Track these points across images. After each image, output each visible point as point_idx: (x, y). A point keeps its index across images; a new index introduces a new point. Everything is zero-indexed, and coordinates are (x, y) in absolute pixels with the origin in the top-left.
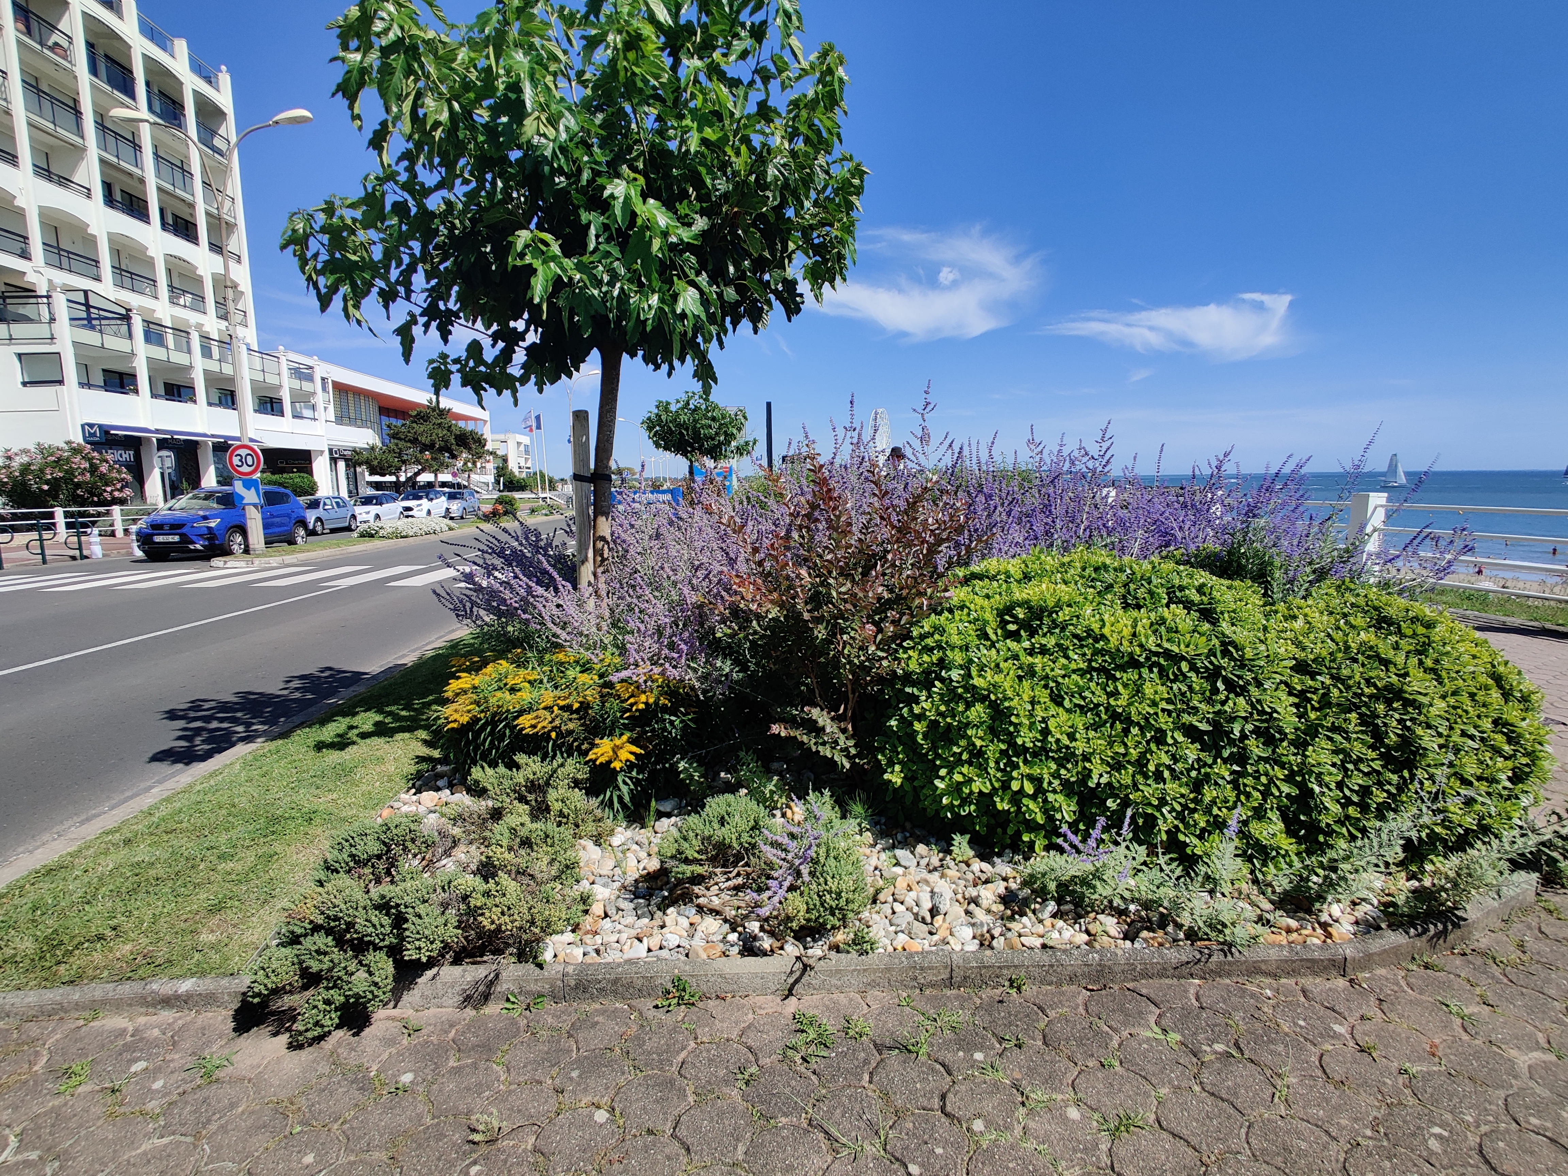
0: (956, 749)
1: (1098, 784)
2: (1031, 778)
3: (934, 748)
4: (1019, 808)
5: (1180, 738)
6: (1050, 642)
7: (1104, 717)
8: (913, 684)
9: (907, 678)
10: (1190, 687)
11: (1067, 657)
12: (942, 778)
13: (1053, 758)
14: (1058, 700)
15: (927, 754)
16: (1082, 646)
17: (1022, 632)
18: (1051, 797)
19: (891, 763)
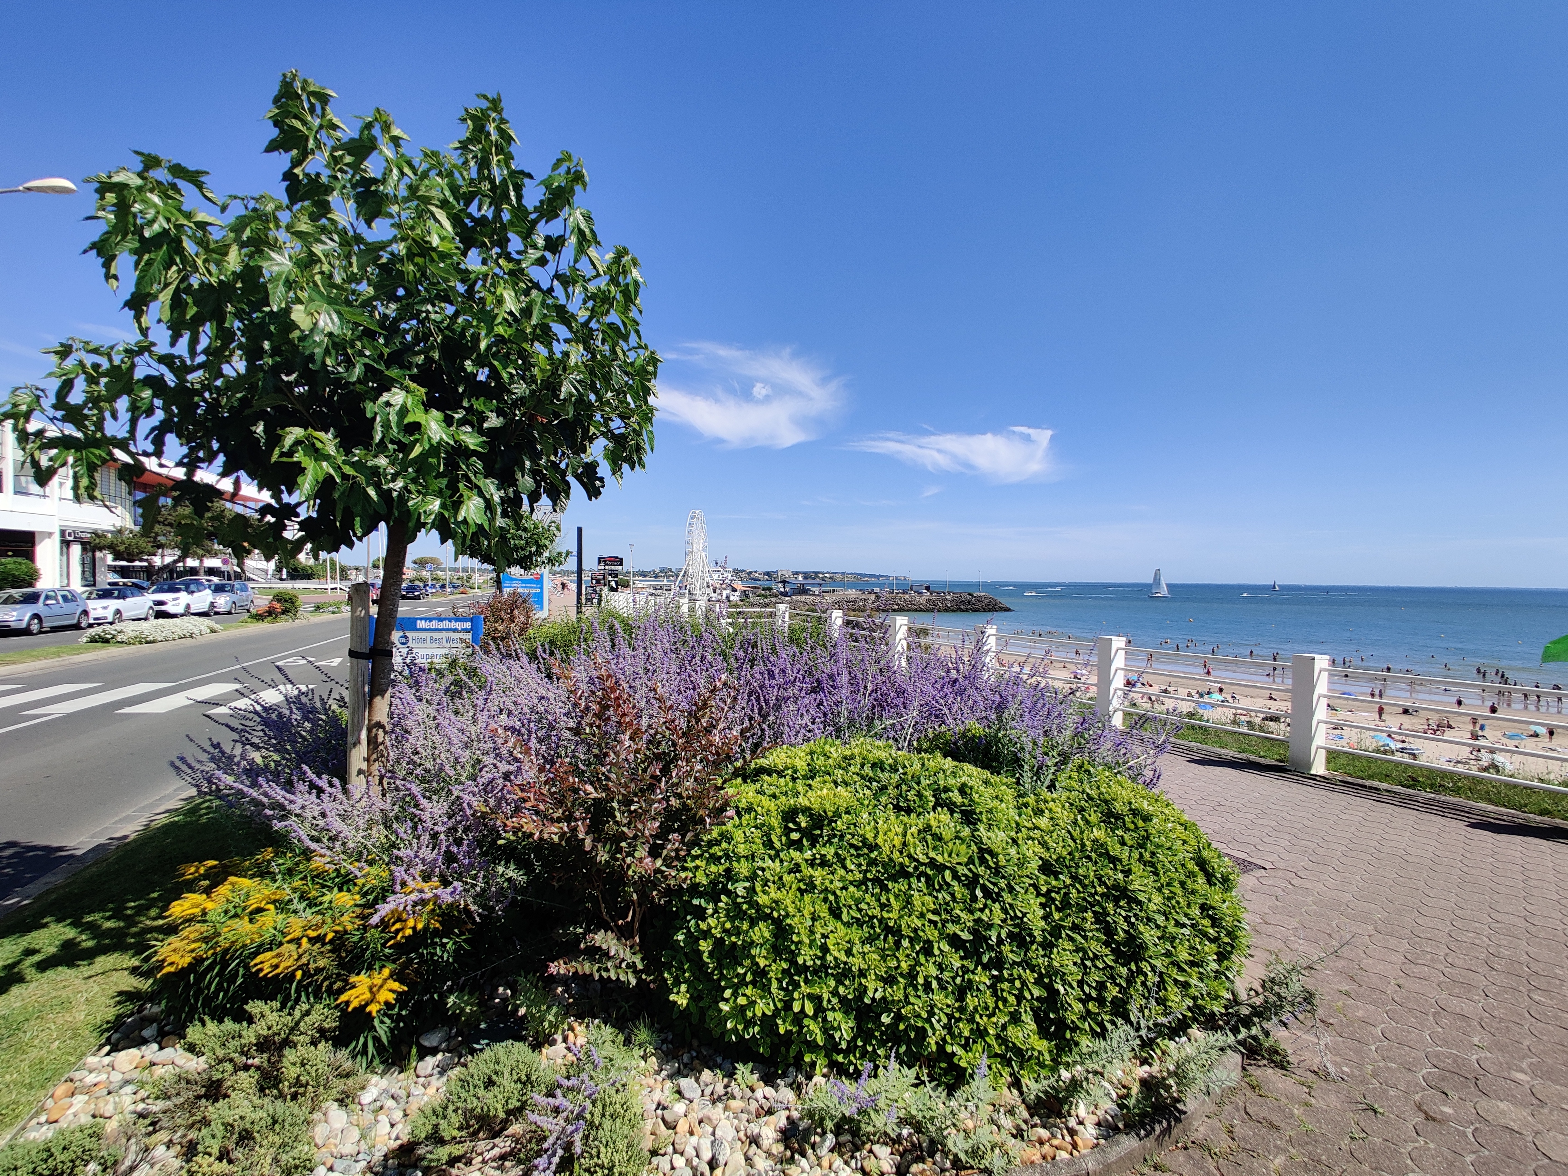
0: (741, 970)
1: (873, 999)
2: (811, 997)
3: (720, 967)
4: (801, 1027)
5: (946, 948)
6: (829, 852)
7: (878, 930)
8: (701, 895)
9: (694, 890)
10: (953, 895)
11: (844, 867)
12: (727, 1000)
13: (832, 975)
14: (836, 913)
15: (712, 973)
16: (858, 856)
17: (804, 841)
18: (830, 1016)
19: (677, 983)
